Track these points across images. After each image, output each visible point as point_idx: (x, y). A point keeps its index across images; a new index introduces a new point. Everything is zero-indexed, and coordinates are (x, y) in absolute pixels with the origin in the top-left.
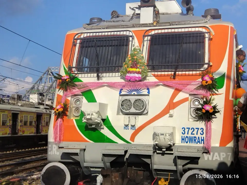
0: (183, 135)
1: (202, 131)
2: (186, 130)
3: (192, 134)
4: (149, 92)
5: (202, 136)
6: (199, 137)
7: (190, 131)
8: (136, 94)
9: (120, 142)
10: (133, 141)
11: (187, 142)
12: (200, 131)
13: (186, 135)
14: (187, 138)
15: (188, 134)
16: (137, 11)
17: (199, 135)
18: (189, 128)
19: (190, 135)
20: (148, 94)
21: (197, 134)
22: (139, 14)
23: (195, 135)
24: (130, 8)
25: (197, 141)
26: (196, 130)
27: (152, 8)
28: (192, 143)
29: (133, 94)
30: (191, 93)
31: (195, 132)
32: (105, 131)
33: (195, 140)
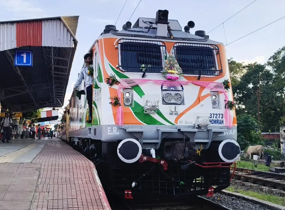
0: (210, 119)
1: (222, 116)
2: (212, 115)
3: (216, 118)
4: (183, 89)
5: (222, 119)
6: (220, 120)
7: (215, 116)
8: (174, 89)
9: (167, 124)
10: (177, 124)
11: (213, 124)
12: (221, 116)
13: (212, 119)
14: (213, 121)
15: (213, 118)
16: (154, 26)
17: (220, 119)
18: (214, 114)
19: (215, 119)
20: (182, 90)
21: (219, 118)
22: (156, 28)
23: (218, 119)
24: (143, 21)
25: (219, 122)
26: (218, 115)
27: (167, 25)
28: (216, 124)
29: (171, 89)
30: (211, 90)
31: (218, 117)
32: (156, 116)
33: (218, 122)
